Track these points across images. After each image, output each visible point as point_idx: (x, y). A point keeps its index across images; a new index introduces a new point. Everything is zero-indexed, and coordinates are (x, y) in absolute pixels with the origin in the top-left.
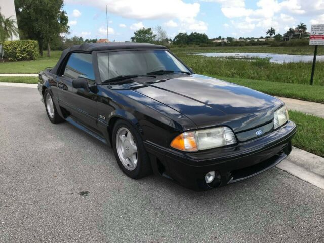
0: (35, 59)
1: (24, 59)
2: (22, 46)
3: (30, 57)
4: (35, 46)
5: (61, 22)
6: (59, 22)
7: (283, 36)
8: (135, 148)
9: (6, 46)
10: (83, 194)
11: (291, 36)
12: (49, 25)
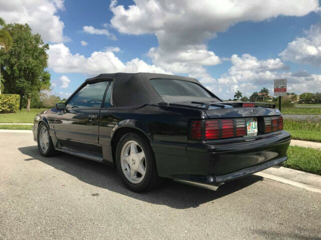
0: (15, 112)
1: (4, 112)
2: (3, 99)
3: (11, 110)
4: (17, 100)
7: (249, 98)
10: (94, 195)
11: (256, 99)
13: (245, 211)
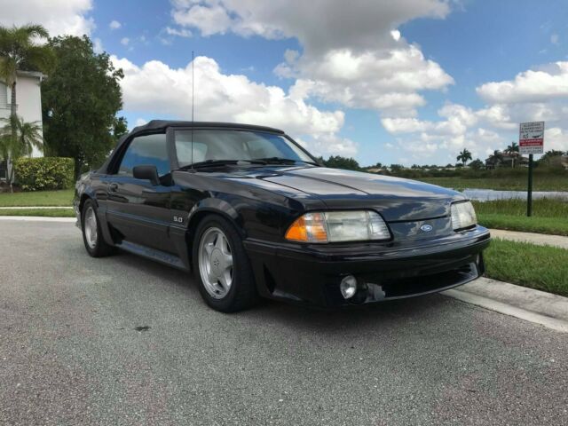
0: (66, 188)
1: (48, 188)
2: (46, 167)
3: (59, 185)
4: (69, 167)
5: (115, 134)
6: (112, 133)
7: (484, 162)
8: (230, 257)
9: (20, 166)
10: (140, 329)
11: (498, 164)
12: (96, 137)
13: (408, 364)
